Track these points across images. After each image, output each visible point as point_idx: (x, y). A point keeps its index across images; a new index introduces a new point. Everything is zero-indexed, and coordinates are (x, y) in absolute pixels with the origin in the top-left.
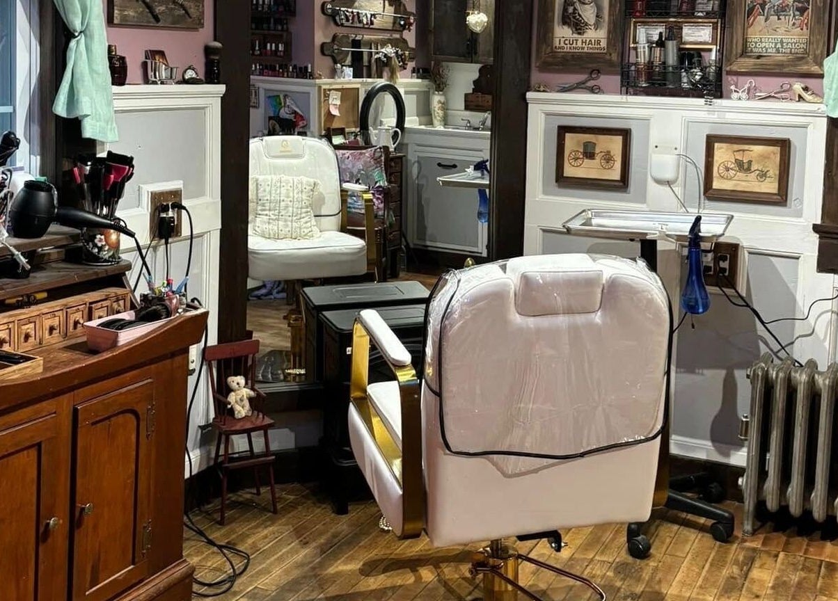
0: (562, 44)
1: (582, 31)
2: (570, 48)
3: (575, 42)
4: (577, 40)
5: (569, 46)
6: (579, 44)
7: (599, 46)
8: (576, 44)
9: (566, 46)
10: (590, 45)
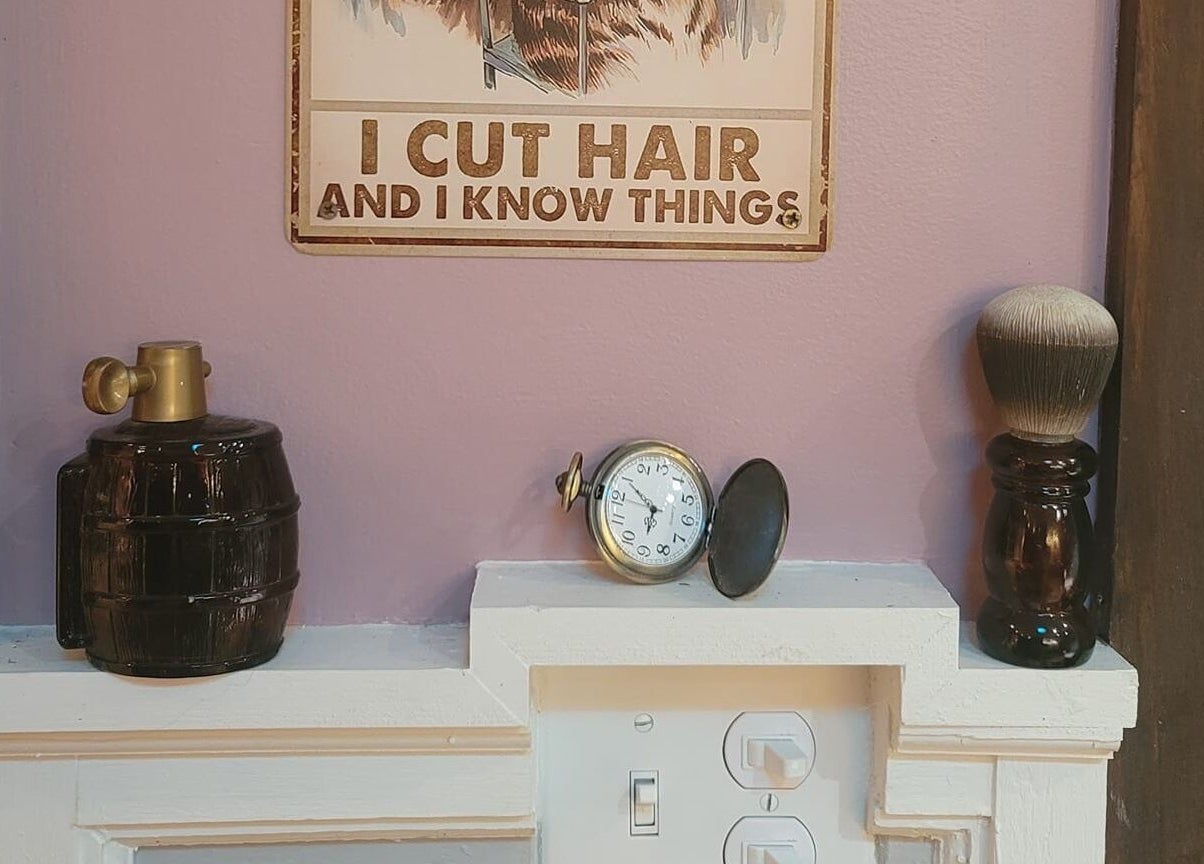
0: (395, 168)
1: (578, 53)
2: (473, 204)
3: (513, 147)
4: (531, 134)
5: (456, 181)
6: (558, 166)
7: (741, 186)
8: (530, 168)
9: (426, 187)
10: (659, 179)
